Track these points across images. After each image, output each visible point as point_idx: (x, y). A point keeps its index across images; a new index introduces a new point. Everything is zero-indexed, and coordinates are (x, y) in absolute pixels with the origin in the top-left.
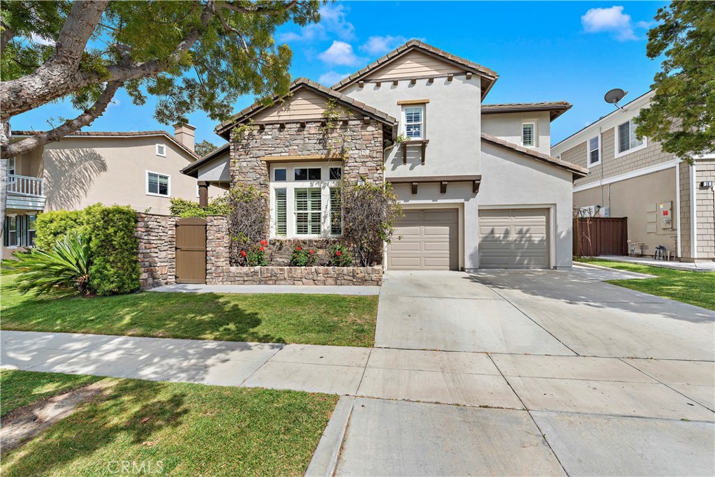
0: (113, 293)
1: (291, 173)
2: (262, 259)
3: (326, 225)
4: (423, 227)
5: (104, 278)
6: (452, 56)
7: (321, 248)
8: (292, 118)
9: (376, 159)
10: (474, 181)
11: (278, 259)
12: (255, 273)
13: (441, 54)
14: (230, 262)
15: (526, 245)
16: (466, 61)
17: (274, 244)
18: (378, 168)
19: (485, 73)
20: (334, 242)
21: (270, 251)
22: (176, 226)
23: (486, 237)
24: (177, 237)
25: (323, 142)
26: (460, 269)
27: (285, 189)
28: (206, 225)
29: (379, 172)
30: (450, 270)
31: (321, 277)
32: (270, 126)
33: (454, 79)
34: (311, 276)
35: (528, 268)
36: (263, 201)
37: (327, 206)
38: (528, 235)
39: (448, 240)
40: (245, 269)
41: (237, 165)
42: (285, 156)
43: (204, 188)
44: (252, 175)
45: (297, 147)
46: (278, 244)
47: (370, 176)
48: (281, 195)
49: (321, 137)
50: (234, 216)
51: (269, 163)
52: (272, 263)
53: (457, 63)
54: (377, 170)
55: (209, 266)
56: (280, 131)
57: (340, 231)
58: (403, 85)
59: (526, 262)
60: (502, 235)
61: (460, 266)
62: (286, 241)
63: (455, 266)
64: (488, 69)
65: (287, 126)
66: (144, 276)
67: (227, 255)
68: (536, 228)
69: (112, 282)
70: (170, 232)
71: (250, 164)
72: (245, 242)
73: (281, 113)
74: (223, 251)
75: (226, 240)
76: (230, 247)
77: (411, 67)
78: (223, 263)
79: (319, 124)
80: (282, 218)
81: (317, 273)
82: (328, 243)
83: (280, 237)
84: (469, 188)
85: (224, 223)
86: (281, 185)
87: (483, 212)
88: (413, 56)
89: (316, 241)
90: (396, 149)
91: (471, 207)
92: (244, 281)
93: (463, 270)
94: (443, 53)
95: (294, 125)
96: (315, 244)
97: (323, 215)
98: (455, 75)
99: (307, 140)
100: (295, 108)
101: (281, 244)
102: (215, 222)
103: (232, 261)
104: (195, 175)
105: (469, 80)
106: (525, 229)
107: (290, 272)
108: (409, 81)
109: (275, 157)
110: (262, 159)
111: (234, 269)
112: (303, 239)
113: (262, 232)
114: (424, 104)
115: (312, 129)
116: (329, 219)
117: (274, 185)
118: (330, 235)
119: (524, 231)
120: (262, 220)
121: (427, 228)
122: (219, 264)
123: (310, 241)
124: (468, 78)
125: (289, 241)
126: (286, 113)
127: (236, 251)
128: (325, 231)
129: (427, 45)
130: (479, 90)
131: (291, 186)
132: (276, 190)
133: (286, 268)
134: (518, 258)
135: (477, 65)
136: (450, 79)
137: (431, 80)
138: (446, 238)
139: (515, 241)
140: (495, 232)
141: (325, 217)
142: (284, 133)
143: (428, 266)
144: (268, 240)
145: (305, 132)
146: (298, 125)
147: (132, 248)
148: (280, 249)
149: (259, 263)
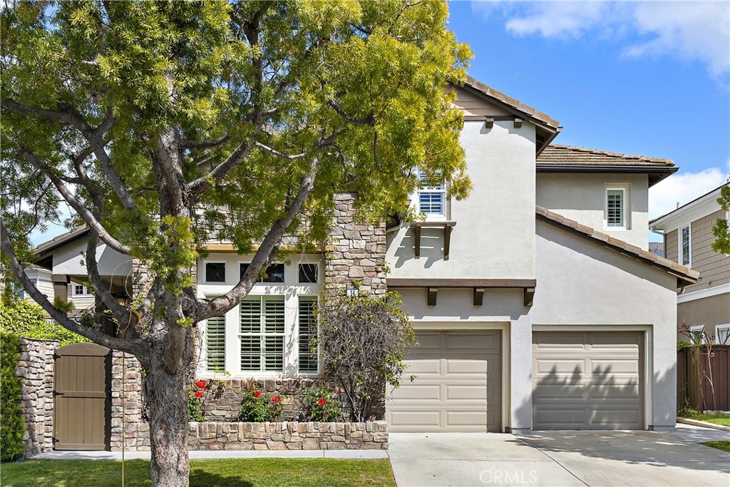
1: (233, 271)
3: (292, 357)
4: (444, 361)
7: (286, 394)
9: (376, 256)
10: (525, 289)
11: (215, 412)
12: (191, 432)
15: (606, 392)
16: (513, 101)
18: (380, 269)
19: (541, 122)
20: (309, 384)
22: (55, 357)
23: (546, 378)
24: (56, 374)
26: (504, 430)
28: (111, 356)
29: (380, 275)
30: (489, 431)
31: (295, 438)
34: (280, 437)
35: (610, 428)
37: (294, 325)
38: (609, 375)
39: (485, 382)
42: (228, 245)
43: (62, 287)
46: (214, 387)
47: (367, 281)
52: (206, 418)
53: (500, 101)
54: (378, 272)
57: (316, 366)
59: (605, 420)
60: (570, 375)
61: (504, 425)
62: (228, 382)
63: (496, 425)
64: (546, 116)
82: (298, 385)
83: (215, 376)
84: (518, 300)
86: (216, 288)
87: (540, 336)
89: (278, 383)
90: (403, 232)
91: (521, 330)
93: (508, 430)
94: (479, 84)
96: (278, 387)
97: (287, 341)
98: (497, 119)
104: (48, 264)
105: (518, 130)
106: (604, 364)
112: (257, 380)
116: (296, 346)
117: (205, 289)
118: (298, 374)
119: (603, 369)
121: (449, 361)
123: (269, 382)
124: (517, 126)
125: (234, 382)
128: (290, 367)
130: (533, 146)
133: (241, 423)
135: (529, 108)
136: (488, 125)
138: (482, 379)
139: (590, 384)
140: (559, 369)
141: (291, 345)
143: (453, 426)
148: (218, 395)
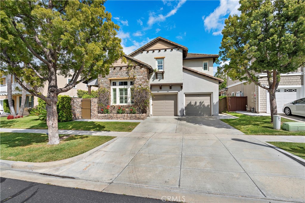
0: (65, 121)
1: (118, 83)
2: (108, 112)
5: (63, 117)
6: (172, 42)
7: (127, 108)
8: (118, 65)
10: (181, 85)
11: (113, 112)
12: (106, 116)
13: (168, 41)
14: (98, 113)
15: (203, 107)
17: (112, 107)
21: (111, 109)
22: (82, 101)
23: (188, 104)
24: (82, 104)
25: (127, 73)
26: (177, 116)
27: (116, 88)
28: (91, 101)
31: (126, 117)
32: (111, 68)
33: (173, 49)
34: (123, 117)
35: (203, 115)
36: (109, 93)
38: (203, 104)
40: (103, 115)
41: (100, 81)
42: (115, 78)
43: (89, 88)
44: (105, 84)
45: (119, 75)
48: (115, 90)
49: (127, 72)
50: (99, 98)
51: (110, 80)
53: (174, 44)
55: (92, 114)
56: (114, 70)
58: (156, 52)
59: (202, 113)
60: (194, 104)
65: (116, 68)
66: (73, 116)
67: (97, 110)
68: (206, 101)
69: (65, 118)
70: (80, 103)
71: (104, 81)
72: (103, 106)
73: (114, 64)
74: (96, 109)
75: (97, 105)
76: (98, 108)
77: (159, 46)
78: (96, 113)
79: (126, 67)
80: (115, 98)
81: (125, 116)
83: (114, 104)
85: (96, 100)
86: (114, 87)
87: (187, 95)
88: (159, 42)
91: (180, 94)
92: (102, 118)
95: (118, 68)
99: (122, 72)
100: (119, 62)
101: (114, 107)
102: (93, 100)
103: (99, 112)
104: (87, 83)
106: (202, 101)
107: (116, 115)
108: (158, 51)
109: (112, 78)
110: (108, 79)
111: (99, 115)
112: (121, 105)
113: (108, 103)
114: (163, 58)
115: (124, 69)
117: (112, 87)
120: (108, 99)
122: (95, 113)
125: (117, 106)
126: (116, 64)
127: (100, 109)
129: (164, 38)
131: (118, 87)
132: (113, 89)
133: (115, 114)
134: (200, 112)
136: (172, 50)
137: (166, 50)
139: (199, 105)
140: (191, 102)
142: (115, 71)
144: (110, 105)
145: (122, 70)
146: (120, 68)
147: (70, 108)
149: (107, 113)
